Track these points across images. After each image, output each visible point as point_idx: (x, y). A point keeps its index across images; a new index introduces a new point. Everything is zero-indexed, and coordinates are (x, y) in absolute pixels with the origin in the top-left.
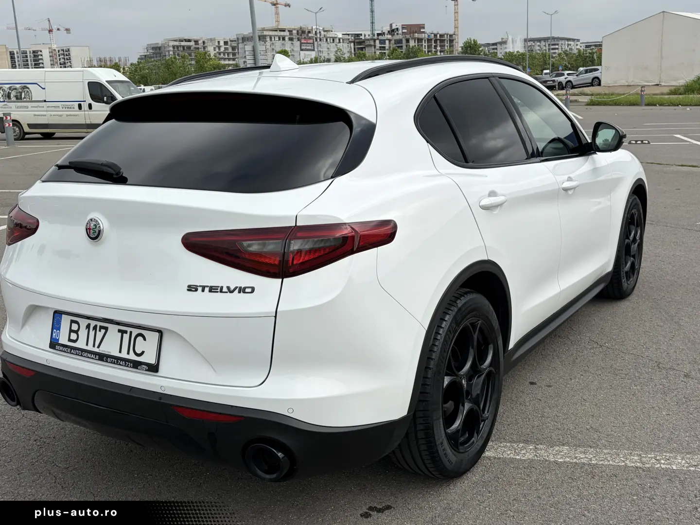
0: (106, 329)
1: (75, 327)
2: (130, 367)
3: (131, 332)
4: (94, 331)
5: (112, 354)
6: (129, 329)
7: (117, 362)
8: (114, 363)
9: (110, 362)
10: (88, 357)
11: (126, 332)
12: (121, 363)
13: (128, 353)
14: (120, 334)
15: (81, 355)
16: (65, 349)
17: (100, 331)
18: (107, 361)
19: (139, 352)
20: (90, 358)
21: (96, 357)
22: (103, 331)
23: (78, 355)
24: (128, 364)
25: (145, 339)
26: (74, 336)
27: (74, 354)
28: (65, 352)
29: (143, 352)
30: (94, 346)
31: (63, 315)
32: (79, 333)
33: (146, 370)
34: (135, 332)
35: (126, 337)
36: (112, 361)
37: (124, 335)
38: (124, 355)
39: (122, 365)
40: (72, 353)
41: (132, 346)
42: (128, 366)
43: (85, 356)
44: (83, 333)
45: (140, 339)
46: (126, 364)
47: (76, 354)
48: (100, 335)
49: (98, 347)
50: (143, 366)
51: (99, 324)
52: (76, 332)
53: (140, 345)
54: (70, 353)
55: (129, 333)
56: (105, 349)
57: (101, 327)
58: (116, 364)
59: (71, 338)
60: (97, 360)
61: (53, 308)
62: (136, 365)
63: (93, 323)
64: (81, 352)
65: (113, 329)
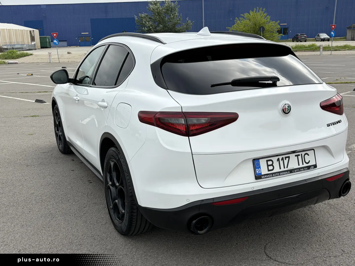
0: (289, 157)
1: (270, 163)
2: (306, 170)
3: (301, 154)
4: (282, 160)
5: (295, 168)
6: (300, 153)
7: (300, 170)
8: (298, 171)
9: (296, 172)
10: (284, 174)
11: (299, 155)
12: (302, 170)
13: (303, 164)
14: (297, 157)
15: (280, 175)
16: (269, 176)
17: (286, 159)
18: (294, 172)
19: (307, 162)
20: (285, 174)
21: (288, 172)
22: (287, 159)
23: (277, 175)
24: (305, 169)
25: (308, 155)
26: (271, 168)
27: (275, 176)
28: (269, 177)
29: (309, 161)
30: (284, 168)
31: (260, 160)
32: (273, 165)
33: (313, 168)
34: (303, 153)
35: (300, 157)
36: (297, 170)
37: (299, 157)
38: (301, 166)
39: (302, 171)
40: (274, 176)
41: (304, 160)
42: (305, 170)
43: (282, 175)
44: (276, 164)
45: (306, 156)
46: (304, 169)
47: (276, 176)
48: (286, 161)
49: (287, 167)
50: (312, 167)
51: (284, 156)
52: (272, 165)
53: (307, 158)
54: (272, 176)
55: (300, 155)
56: (291, 167)
57: (286, 158)
58: (299, 171)
59: (269, 169)
60: (289, 173)
61: (251, 158)
62: (309, 168)
63: (280, 157)
64: (279, 174)
65: (292, 156)
